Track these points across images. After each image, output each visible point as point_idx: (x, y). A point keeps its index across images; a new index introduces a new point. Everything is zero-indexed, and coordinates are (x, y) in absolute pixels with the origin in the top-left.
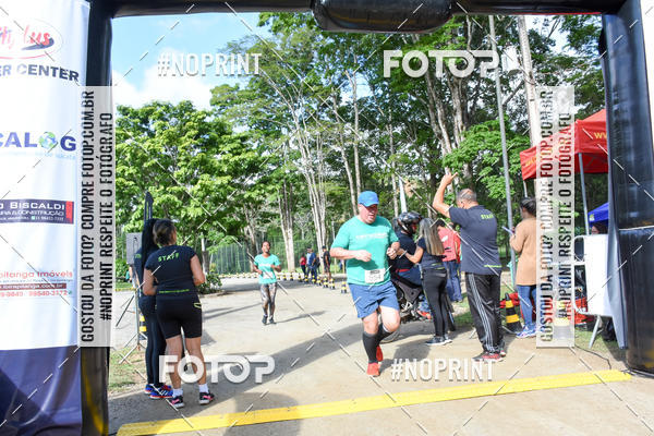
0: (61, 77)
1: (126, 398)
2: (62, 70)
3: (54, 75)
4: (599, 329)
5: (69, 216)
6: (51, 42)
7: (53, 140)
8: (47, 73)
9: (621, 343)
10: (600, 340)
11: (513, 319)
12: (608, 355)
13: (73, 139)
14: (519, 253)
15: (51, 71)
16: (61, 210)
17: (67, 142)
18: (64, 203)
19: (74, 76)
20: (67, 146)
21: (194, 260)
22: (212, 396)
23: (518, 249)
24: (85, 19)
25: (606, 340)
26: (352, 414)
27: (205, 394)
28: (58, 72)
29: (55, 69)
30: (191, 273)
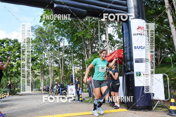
12: (123, 106)
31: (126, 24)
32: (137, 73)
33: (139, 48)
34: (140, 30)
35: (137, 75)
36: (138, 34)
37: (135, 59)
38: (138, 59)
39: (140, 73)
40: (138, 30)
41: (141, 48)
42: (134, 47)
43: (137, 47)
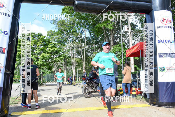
0: (5, 15)
1: (15, 107)
2: (6, 14)
3: (4, 15)
4: (143, 95)
5: (4, 51)
6: (4, 6)
7: (2, 31)
8: (2, 14)
9: (148, 97)
10: (144, 98)
11: (122, 93)
12: (145, 101)
13: (7, 32)
14: (125, 75)
15: (3, 14)
16: (2, 50)
17: (5, 32)
18: (3, 48)
19: (9, 16)
20: (5, 33)
21: (37, 69)
22: (39, 107)
23: (124, 74)
24: (13, 2)
25: (145, 98)
26: (76, 112)
27: (37, 106)
28: (5, 14)
29: (4, 13)
30: (36, 73)
31: (149, 16)
32: (160, 68)
33: (163, 41)
34: (165, 22)
35: (161, 70)
36: (162, 27)
37: (159, 54)
38: (162, 53)
39: (164, 68)
40: (162, 22)
41: (165, 41)
42: (158, 41)
43: (161, 41)
